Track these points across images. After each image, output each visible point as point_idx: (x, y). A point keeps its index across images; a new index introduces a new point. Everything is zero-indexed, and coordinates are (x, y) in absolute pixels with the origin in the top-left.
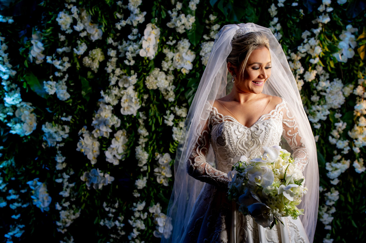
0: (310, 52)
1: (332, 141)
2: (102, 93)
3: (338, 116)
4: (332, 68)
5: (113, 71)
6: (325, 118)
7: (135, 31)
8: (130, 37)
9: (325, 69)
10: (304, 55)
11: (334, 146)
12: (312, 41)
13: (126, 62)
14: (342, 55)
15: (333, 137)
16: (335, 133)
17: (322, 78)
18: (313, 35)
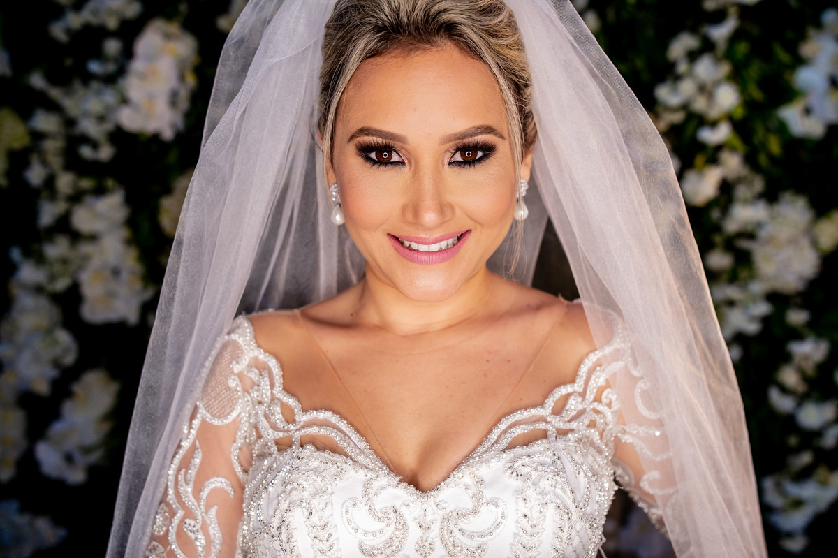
0: (700, 104)
1: (781, 403)
2: (16, 254)
3: (797, 317)
4: (772, 158)
5: (50, 182)
6: (752, 328)
7: (112, 46)
8: (95, 67)
9: (750, 160)
10: (677, 117)
11: (790, 421)
12: (705, 69)
13: (86, 152)
14: (808, 111)
15: (784, 390)
16: (790, 377)
17: (741, 192)
18: (707, 46)
